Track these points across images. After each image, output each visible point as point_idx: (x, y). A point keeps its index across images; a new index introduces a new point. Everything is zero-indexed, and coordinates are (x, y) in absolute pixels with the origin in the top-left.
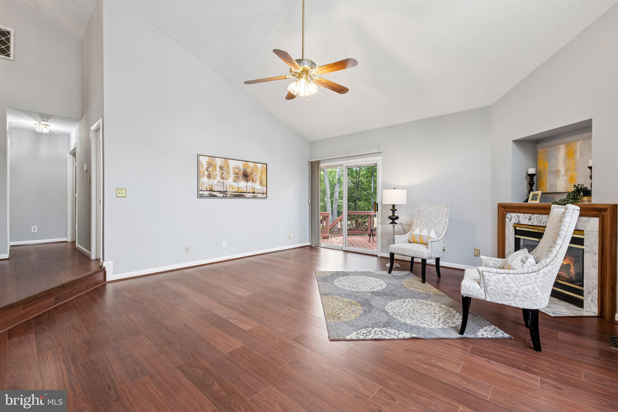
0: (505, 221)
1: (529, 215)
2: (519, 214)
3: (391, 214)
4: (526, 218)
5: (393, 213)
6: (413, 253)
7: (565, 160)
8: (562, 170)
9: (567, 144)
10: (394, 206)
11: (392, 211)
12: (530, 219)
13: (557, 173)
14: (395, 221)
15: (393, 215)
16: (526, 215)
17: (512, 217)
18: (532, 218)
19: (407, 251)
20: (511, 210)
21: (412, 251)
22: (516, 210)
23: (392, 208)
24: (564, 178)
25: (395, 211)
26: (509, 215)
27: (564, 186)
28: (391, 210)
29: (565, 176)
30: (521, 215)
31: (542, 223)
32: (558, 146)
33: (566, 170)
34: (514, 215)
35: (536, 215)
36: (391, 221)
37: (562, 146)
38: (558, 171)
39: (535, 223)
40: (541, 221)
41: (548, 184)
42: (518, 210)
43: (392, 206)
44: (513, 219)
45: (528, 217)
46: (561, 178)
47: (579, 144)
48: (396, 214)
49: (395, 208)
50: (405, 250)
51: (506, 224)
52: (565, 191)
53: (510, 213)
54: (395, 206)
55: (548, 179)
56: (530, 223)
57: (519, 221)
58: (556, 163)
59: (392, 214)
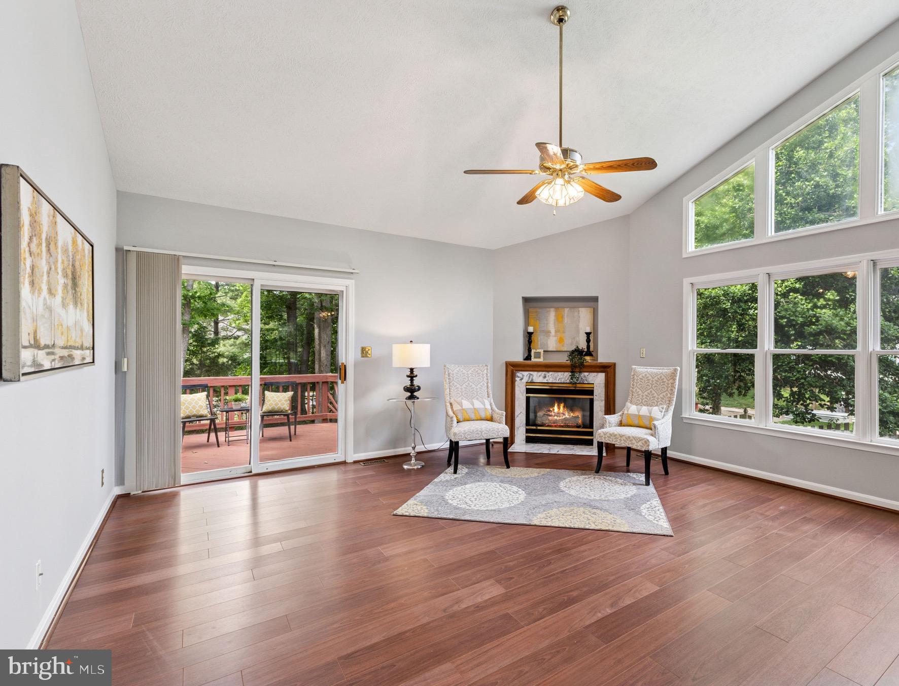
0: (515, 380)
1: (544, 373)
2: (531, 373)
3: (408, 383)
4: (540, 376)
5: (412, 381)
6: (493, 433)
7: (555, 323)
8: (553, 331)
9: (557, 309)
10: (412, 370)
11: (410, 379)
12: (545, 377)
13: (548, 333)
14: (415, 394)
15: (412, 384)
16: (540, 373)
17: (523, 376)
18: (547, 376)
19: (485, 433)
20: (523, 369)
21: (492, 431)
22: (528, 369)
23: (410, 373)
24: (555, 339)
25: (414, 378)
26: (519, 374)
27: (554, 345)
28: (408, 376)
29: (555, 336)
30: (535, 374)
31: (558, 379)
32: (548, 309)
33: (556, 332)
34: (526, 373)
35: (551, 373)
36: (409, 394)
37: (552, 310)
38: (549, 332)
39: (550, 381)
40: (556, 378)
41: (539, 343)
42: (531, 369)
43: (409, 370)
44: (525, 378)
45: (543, 375)
46: (551, 338)
47: (566, 310)
48: (416, 382)
49: (414, 373)
50: (481, 432)
51: (516, 383)
52: (555, 350)
53: (521, 372)
54: (414, 370)
55: (539, 338)
56: (545, 381)
57: (532, 380)
58: (547, 324)
59: (410, 383)
